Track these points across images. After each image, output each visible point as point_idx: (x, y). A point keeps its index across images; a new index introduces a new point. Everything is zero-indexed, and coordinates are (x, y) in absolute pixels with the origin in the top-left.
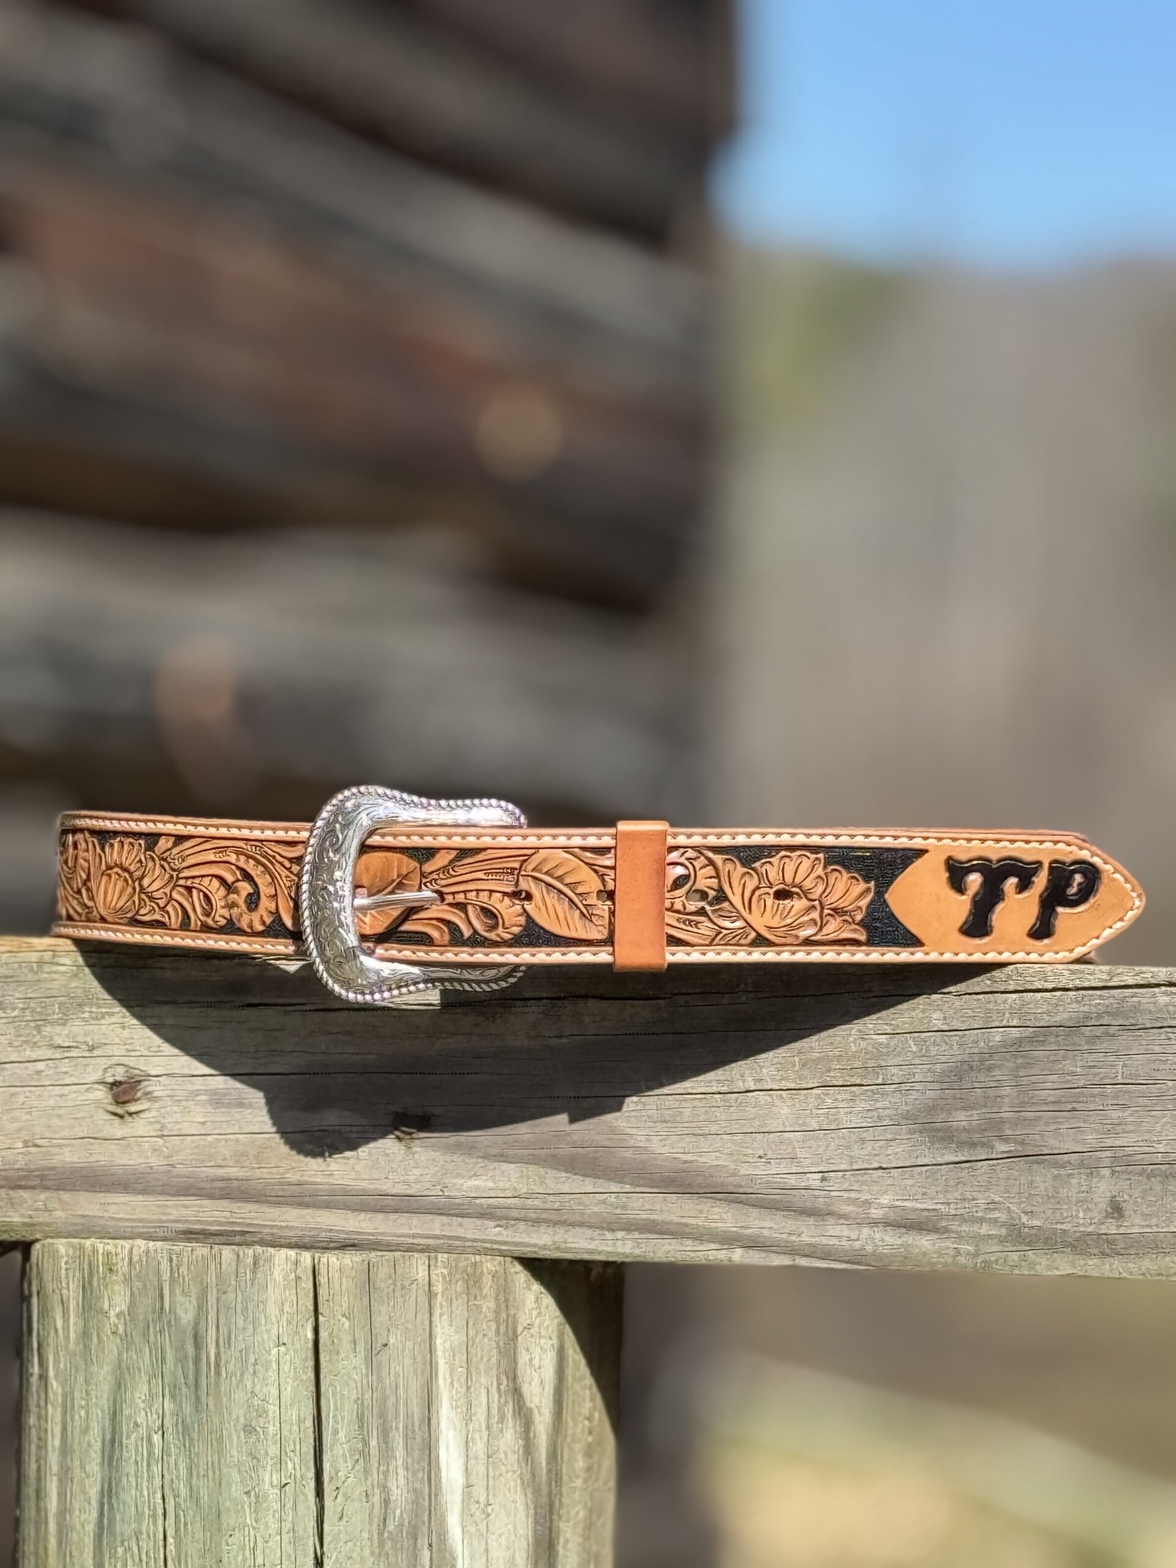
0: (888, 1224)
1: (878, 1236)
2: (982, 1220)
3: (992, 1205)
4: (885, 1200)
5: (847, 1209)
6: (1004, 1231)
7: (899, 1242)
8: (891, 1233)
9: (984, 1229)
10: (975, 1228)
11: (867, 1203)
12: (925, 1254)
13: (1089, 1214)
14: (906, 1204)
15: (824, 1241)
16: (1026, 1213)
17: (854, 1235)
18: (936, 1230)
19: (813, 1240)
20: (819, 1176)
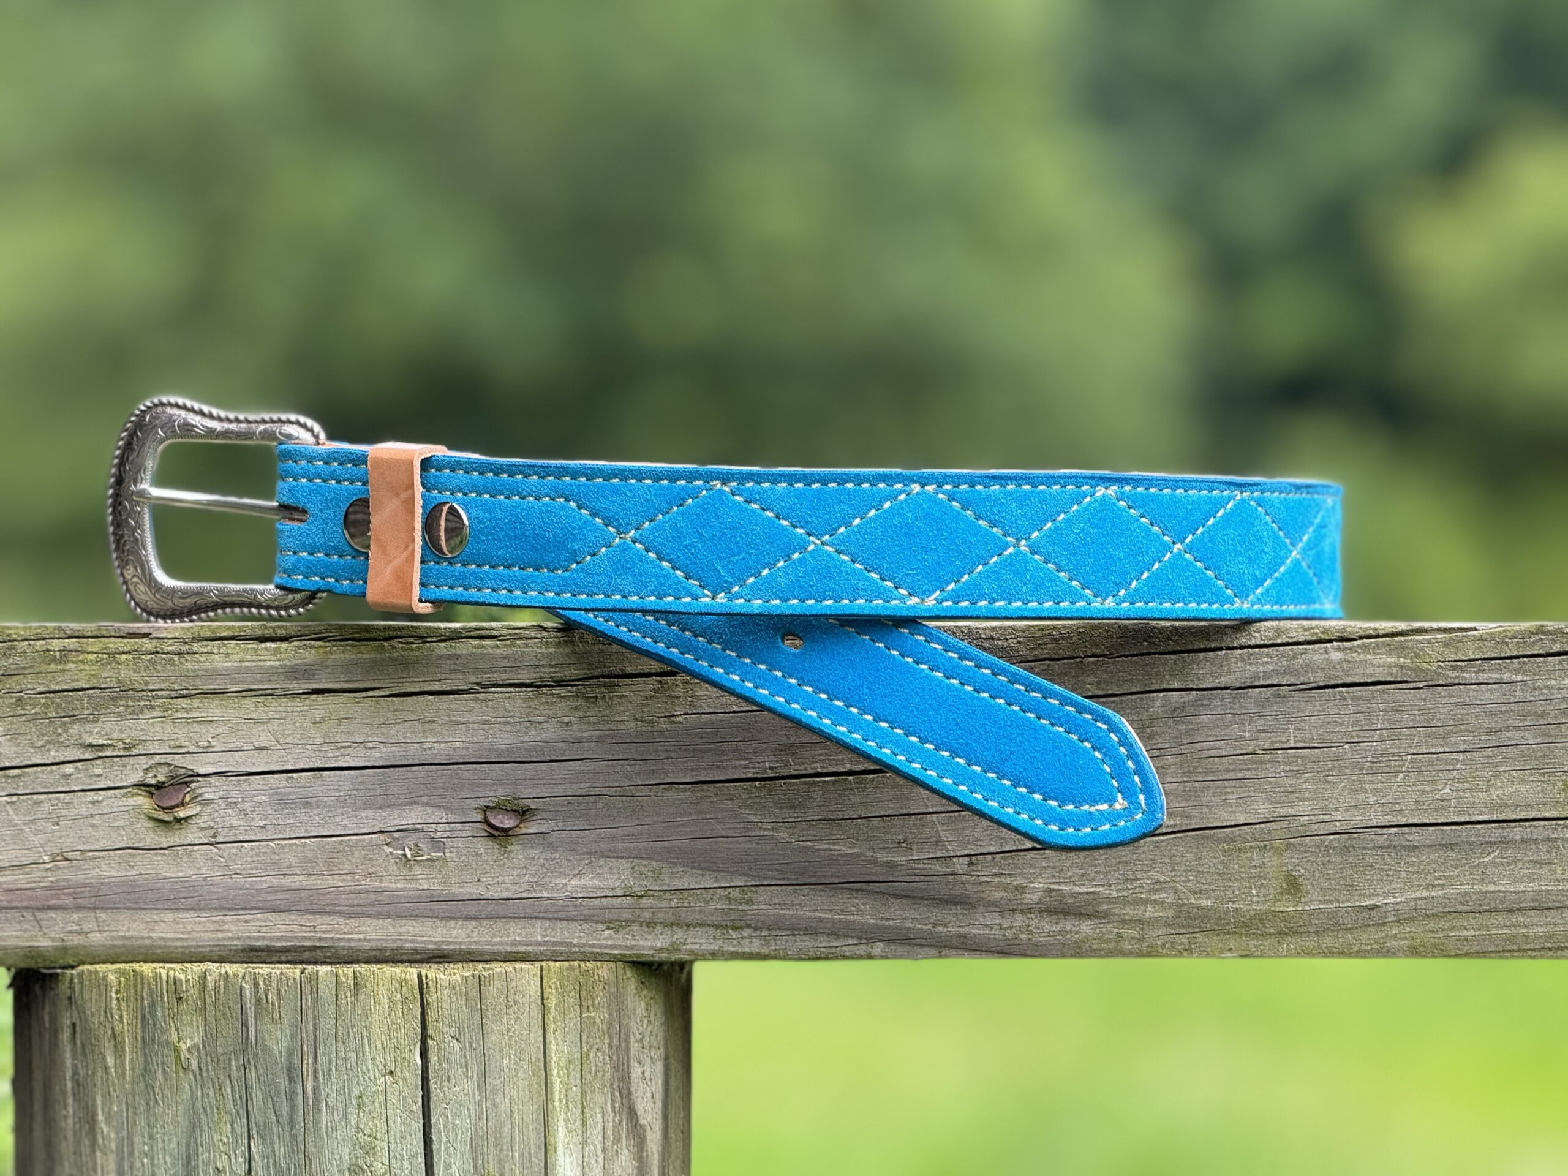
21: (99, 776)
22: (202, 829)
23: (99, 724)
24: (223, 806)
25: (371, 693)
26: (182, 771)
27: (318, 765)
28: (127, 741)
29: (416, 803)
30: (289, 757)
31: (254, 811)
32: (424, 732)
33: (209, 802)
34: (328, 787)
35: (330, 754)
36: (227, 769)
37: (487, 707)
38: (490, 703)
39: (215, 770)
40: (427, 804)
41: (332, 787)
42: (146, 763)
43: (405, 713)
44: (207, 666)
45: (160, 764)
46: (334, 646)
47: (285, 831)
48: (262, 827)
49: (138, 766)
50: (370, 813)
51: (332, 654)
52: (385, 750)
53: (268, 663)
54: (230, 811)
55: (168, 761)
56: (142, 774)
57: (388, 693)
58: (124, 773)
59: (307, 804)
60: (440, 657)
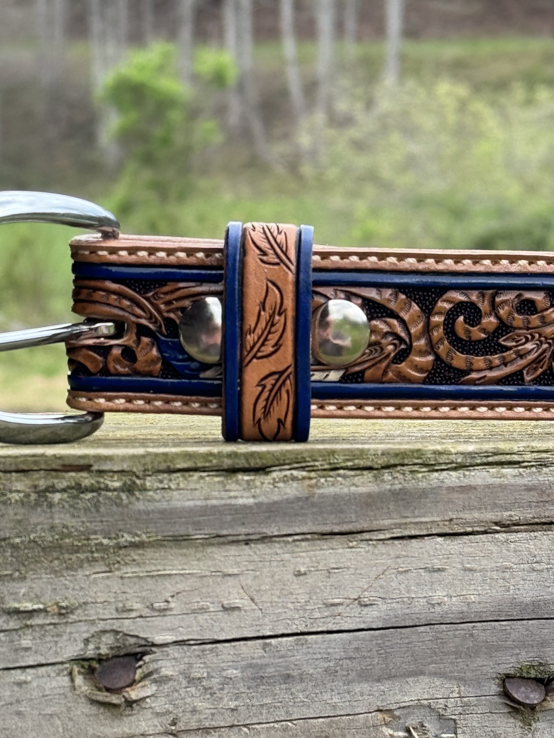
21: (27, 649)
22: (158, 714)
23: (28, 583)
24: (184, 683)
25: (366, 536)
26: (132, 641)
27: (302, 628)
28: (63, 604)
29: (422, 673)
30: (266, 620)
31: (222, 689)
32: (433, 583)
33: (167, 679)
34: (315, 657)
35: (317, 615)
36: (190, 637)
37: (508, 551)
38: (512, 545)
39: (175, 639)
40: (435, 674)
41: (319, 656)
42: (88, 631)
43: (409, 560)
44: (164, 505)
45: (104, 632)
46: (321, 477)
47: (261, 713)
48: (233, 710)
49: (76, 635)
50: (366, 686)
51: (319, 488)
52: (385, 606)
53: (241, 501)
54: (193, 690)
55: (114, 627)
56: (82, 645)
57: (388, 536)
58: (60, 645)
59: (287, 678)
60: (451, 489)
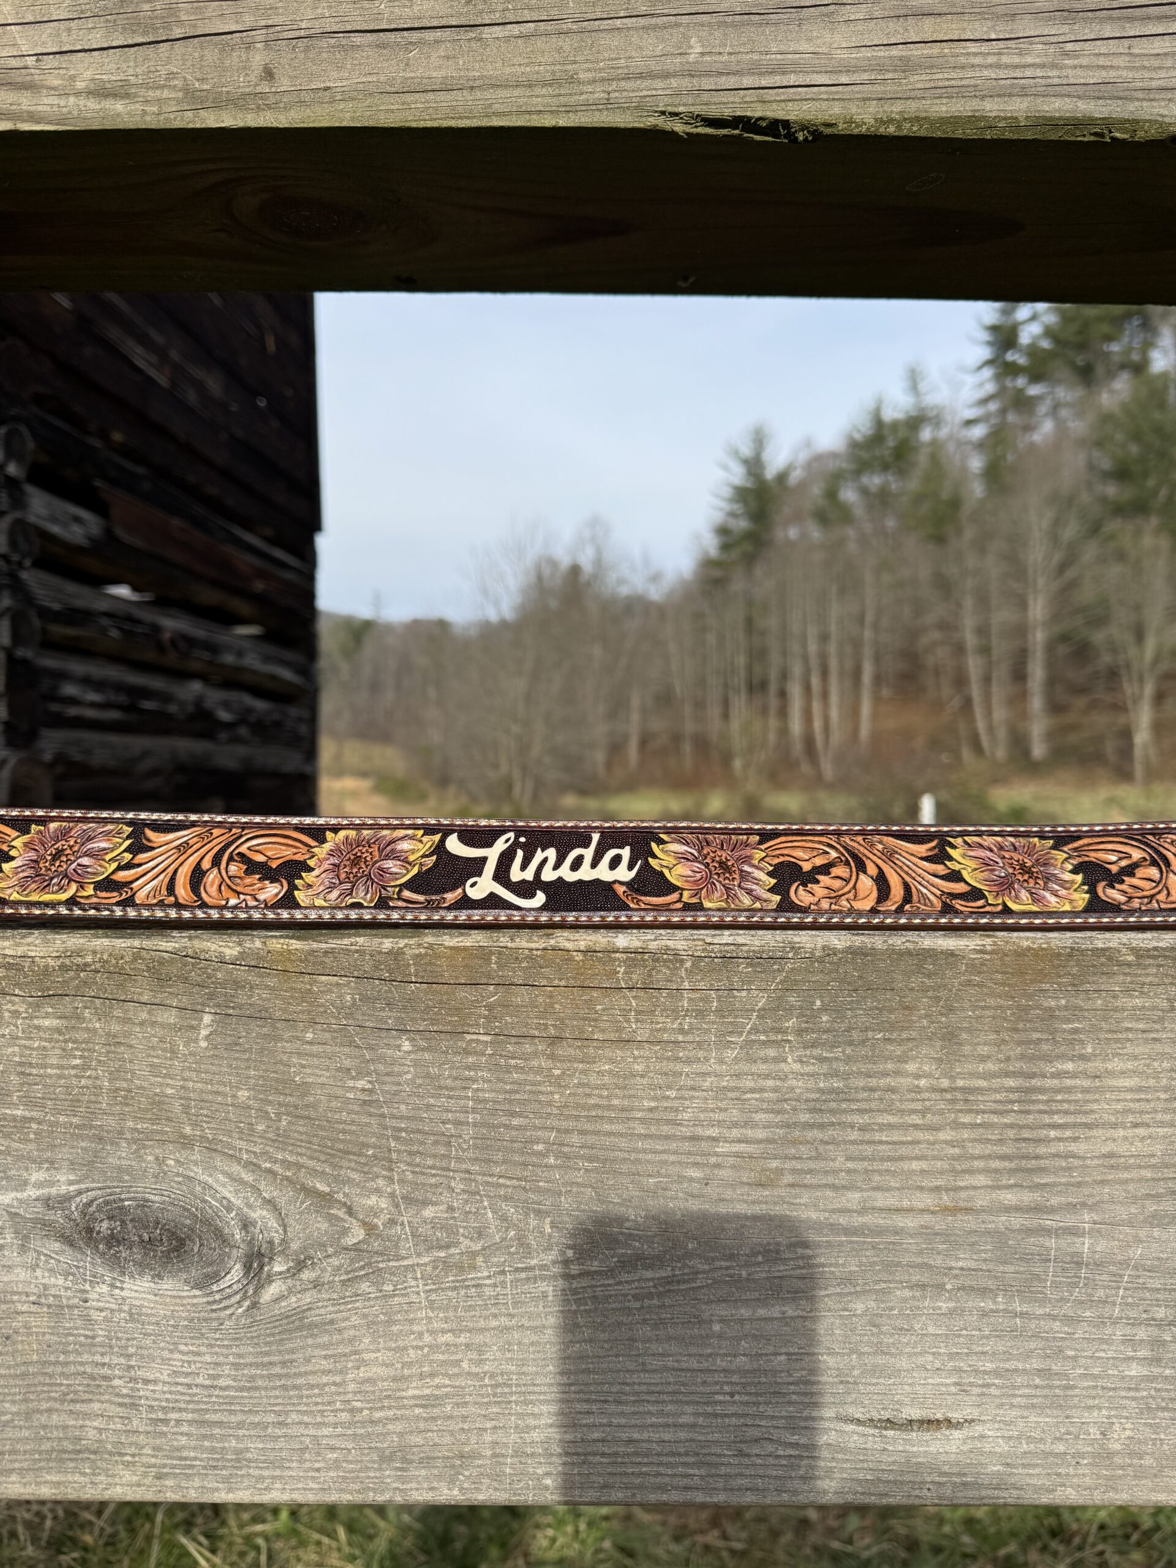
0: (90, 93)
1: (82, 103)
2: (163, 87)
3: (171, 75)
4: (88, 74)
5: (56, 82)
6: (180, 94)
7: (98, 107)
8: (92, 100)
9: (166, 94)
10: (158, 93)
11: (73, 78)
12: (119, 115)
13: (248, 78)
14: (104, 77)
15: (40, 108)
16: (198, 80)
17: (62, 103)
18: (127, 96)
19: (31, 108)
20: (34, 58)
